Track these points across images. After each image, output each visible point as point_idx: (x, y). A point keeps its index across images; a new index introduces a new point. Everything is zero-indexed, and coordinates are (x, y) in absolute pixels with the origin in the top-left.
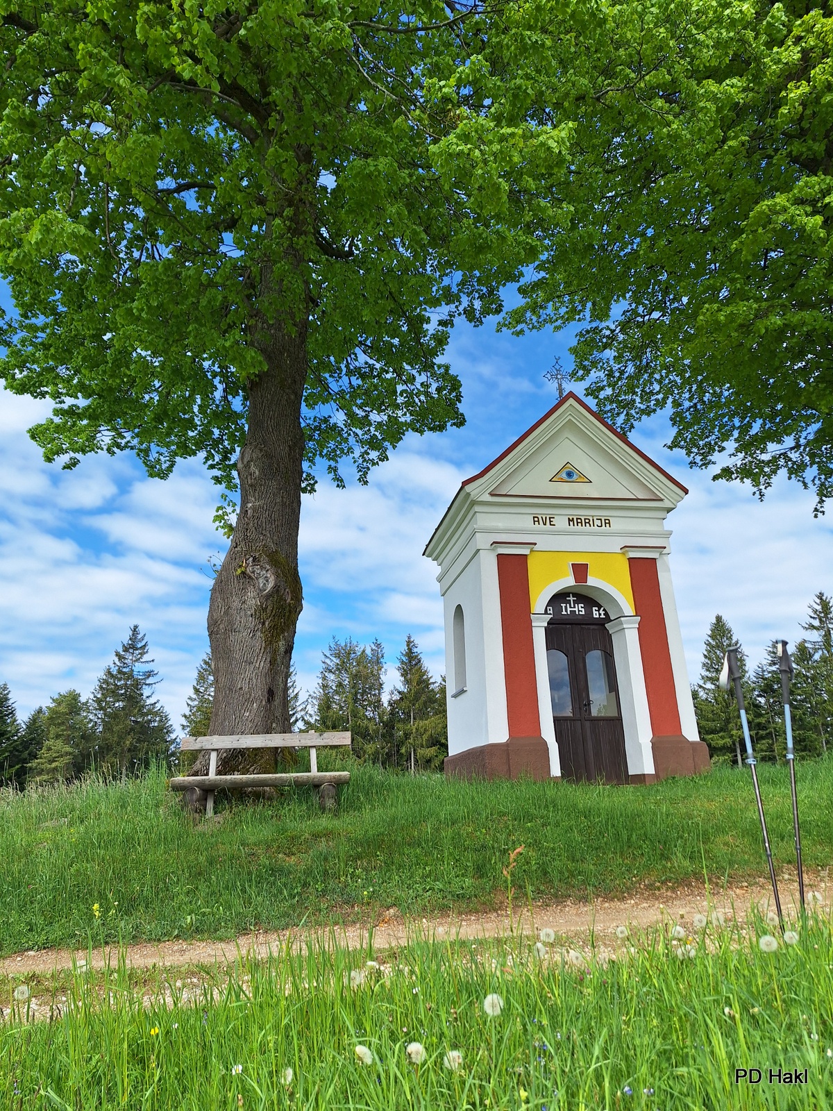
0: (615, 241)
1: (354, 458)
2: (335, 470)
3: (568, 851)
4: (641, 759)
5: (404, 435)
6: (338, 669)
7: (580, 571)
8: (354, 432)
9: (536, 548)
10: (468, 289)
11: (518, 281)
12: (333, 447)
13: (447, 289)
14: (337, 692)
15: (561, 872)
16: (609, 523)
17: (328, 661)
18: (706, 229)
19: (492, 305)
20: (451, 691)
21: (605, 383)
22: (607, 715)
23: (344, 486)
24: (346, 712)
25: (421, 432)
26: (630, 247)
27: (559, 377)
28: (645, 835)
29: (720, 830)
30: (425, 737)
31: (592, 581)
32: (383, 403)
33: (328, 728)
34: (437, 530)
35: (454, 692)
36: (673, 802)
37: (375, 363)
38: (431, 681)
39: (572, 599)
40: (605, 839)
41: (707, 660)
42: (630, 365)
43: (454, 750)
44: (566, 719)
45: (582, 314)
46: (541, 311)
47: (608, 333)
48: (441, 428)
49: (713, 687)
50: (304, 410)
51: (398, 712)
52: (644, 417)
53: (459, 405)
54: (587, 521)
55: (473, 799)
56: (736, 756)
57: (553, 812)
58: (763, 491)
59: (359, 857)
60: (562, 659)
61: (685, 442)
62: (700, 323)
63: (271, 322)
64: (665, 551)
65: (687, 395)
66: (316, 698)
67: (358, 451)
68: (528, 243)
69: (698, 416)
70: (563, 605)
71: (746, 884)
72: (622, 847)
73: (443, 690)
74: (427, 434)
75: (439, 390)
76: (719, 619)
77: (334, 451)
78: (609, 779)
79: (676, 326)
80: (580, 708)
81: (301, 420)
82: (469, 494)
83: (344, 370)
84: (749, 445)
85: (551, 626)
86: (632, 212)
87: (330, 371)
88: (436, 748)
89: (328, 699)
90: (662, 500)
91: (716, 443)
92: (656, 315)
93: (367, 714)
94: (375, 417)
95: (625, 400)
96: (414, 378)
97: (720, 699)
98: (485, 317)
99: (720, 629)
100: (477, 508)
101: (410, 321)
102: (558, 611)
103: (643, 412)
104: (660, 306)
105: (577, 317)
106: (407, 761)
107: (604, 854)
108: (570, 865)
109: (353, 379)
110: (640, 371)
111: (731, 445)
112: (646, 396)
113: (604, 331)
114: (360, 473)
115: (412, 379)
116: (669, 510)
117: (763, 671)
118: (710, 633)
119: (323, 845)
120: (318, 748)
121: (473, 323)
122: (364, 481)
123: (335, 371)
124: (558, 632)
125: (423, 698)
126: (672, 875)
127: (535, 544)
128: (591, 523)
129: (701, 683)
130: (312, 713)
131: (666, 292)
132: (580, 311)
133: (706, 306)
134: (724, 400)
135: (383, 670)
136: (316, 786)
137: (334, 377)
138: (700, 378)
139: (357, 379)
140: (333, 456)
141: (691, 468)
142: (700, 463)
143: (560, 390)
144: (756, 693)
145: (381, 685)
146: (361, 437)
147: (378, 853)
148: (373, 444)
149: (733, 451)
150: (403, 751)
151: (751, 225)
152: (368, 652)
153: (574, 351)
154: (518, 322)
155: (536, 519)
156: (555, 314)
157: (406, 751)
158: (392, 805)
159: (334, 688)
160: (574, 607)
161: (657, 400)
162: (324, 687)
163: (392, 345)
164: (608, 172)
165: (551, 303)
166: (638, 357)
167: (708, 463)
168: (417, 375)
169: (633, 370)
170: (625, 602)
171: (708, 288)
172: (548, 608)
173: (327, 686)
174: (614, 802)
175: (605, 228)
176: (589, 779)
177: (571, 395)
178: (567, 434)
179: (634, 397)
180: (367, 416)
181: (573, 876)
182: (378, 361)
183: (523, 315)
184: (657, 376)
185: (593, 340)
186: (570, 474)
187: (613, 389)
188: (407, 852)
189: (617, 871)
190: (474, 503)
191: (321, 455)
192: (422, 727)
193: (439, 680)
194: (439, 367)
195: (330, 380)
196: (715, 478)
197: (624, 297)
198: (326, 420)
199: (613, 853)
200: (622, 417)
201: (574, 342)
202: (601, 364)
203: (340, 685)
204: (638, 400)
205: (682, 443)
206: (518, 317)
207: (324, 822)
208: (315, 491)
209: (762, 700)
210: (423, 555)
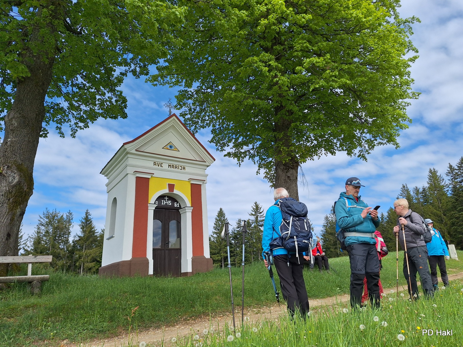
0: (196, 58)
1: (70, 124)
2: (60, 128)
3: (153, 307)
4: (187, 266)
5: (98, 118)
6: (47, 224)
7: (171, 187)
8: (72, 113)
9: (154, 176)
10: (135, 62)
11: (157, 64)
12: (60, 118)
13: (125, 60)
14: (45, 236)
15: (149, 317)
16: (185, 169)
17: (42, 220)
18: (230, 63)
19: (144, 71)
20: (106, 236)
21: (188, 113)
22: (175, 247)
23: (64, 137)
24: (49, 245)
25: (106, 118)
26: (202, 62)
27: (170, 106)
28: (186, 298)
29: (214, 294)
30: (90, 258)
31: (176, 191)
32: (88, 102)
33: (37, 253)
34: (108, 163)
35: (108, 237)
36: (198, 283)
37: (86, 83)
38: (96, 231)
39: (166, 198)
40: (169, 301)
41: (215, 226)
42: (198, 107)
43: (104, 264)
44: (158, 249)
45: (181, 83)
46: (165, 78)
47: (191, 93)
48: (115, 118)
49: (216, 236)
50: (47, 98)
51: (77, 246)
52: (202, 129)
53: (125, 110)
54: (176, 167)
55: (112, 286)
56: (222, 264)
57: (148, 290)
58: (241, 163)
59: (50, 316)
60: (159, 223)
61: (216, 141)
62: (225, 97)
63: (35, 55)
64: (205, 182)
65: (218, 123)
66: (32, 238)
67: (73, 121)
68: (163, 50)
69: (221, 132)
70: (163, 201)
71: (222, 315)
72: (176, 304)
73: (102, 236)
74: (109, 119)
75: (116, 101)
76: (221, 209)
77: (60, 119)
78: (173, 275)
79: (216, 97)
80: (165, 245)
81: (44, 103)
82: (126, 149)
83: (70, 84)
84: (237, 145)
85: (156, 209)
86: (204, 49)
87: (63, 83)
88: (94, 263)
89: (39, 239)
90: (205, 162)
91: (226, 143)
92: (209, 90)
93: (60, 246)
94: (83, 107)
95: (195, 121)
96: (105, 94)
97: (218, 241)
98: (141, 75)
99: (221, 214)
100: (129, 156)
101: (106, 69)
102: (160, 203)
103: (201, 127)
104: (211, 88)
105: (179, 84)
106: (79, 269)
107: (168, 307)
108: (153, 313)
109: (74, 89)
110: (202, 110)
111: (231, 145)
112: (203, 121)
113: (189, 92)
114: (72, 132)
115: (104, 94)
116: (208, 166)
117: (235, 230)
118: (217, 215)
119: (30, 312)
120: (32, 263)
121: (135, 77)
122: (73, 136)
123: (66, 83)
124: (159, 212)
125: (91, 240)
126: (195, 314)
127: (154, 174)
128: (178, 168)
129: (212, 234)
130: (29, 245)
131: (213, 83)
132: (181, 82)
133: (228, 91)
134: (230, 127)
135: (71, 225)
136: (30, 282)
137: (65, 86)
138: (223, 118)
139: (76, 89)
140: (59, 122)
141: (217, 151)
142: (220, 150)
143: (170, 112)
144: (231, 239)
145: (70, 233)
146: (75, 115)
147: (61, 314)
148: (82, 120)
149: (232, 147)
150: (77, 264)
151: (245, 65)
152: (65, 216)
153: (177, 97)
154: (155, 81)
155: (155, 163)
156: (170, 81)
157: (79, 265)
158: (71, 290)
159: (43, 233)
160: (167, 202)
161: (207, 123)
162: (38, 233)
163: (96, 77)
164: (196, 31)
165: (169, 76)
166: (201, 105)
167: (223, 150)
168: (107, 93)
169: (199, 110)
170: (188, 201)
171: (229, 85)
172: (156, 202)
173: (40, 232)
174: (174, 284)
175: (193, 52)
176: (165, 275)
177: (174, 115)
178: (171, 130)
179: (199, 120)
180: (79, 106)
181: (154, 318)
182: (88, 83)
183: (157, 78)
184: (208, 114)
185: (185, 95)
186: (171, 147)
187: (191, 116)
188: (76, 313)
189: (173, 314)
190: (128, 153)
191: (53, 121)
192: (89, 253)
193: (100, 231)
194: (118, 91)
195: (62, 86)
196: (225, 156)
197: (198, 81)
198: (58, 105)
199: (172, 306)
200: (193, 127)
201: (177, 94)
202: (187, 105)
203: (47, 232)
204: (200, 122)
205: (215, 141)
206: (155, 78)
207: (33, 300)
208: (47, 137)
209: (233, 242)
210: (100, 173)
